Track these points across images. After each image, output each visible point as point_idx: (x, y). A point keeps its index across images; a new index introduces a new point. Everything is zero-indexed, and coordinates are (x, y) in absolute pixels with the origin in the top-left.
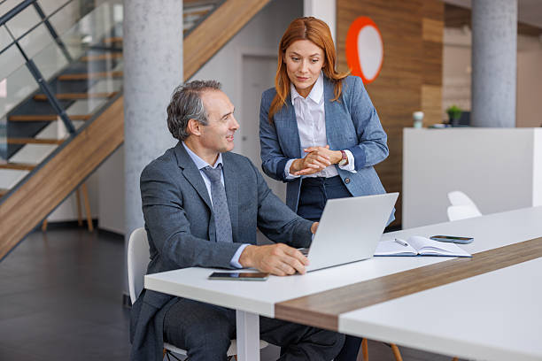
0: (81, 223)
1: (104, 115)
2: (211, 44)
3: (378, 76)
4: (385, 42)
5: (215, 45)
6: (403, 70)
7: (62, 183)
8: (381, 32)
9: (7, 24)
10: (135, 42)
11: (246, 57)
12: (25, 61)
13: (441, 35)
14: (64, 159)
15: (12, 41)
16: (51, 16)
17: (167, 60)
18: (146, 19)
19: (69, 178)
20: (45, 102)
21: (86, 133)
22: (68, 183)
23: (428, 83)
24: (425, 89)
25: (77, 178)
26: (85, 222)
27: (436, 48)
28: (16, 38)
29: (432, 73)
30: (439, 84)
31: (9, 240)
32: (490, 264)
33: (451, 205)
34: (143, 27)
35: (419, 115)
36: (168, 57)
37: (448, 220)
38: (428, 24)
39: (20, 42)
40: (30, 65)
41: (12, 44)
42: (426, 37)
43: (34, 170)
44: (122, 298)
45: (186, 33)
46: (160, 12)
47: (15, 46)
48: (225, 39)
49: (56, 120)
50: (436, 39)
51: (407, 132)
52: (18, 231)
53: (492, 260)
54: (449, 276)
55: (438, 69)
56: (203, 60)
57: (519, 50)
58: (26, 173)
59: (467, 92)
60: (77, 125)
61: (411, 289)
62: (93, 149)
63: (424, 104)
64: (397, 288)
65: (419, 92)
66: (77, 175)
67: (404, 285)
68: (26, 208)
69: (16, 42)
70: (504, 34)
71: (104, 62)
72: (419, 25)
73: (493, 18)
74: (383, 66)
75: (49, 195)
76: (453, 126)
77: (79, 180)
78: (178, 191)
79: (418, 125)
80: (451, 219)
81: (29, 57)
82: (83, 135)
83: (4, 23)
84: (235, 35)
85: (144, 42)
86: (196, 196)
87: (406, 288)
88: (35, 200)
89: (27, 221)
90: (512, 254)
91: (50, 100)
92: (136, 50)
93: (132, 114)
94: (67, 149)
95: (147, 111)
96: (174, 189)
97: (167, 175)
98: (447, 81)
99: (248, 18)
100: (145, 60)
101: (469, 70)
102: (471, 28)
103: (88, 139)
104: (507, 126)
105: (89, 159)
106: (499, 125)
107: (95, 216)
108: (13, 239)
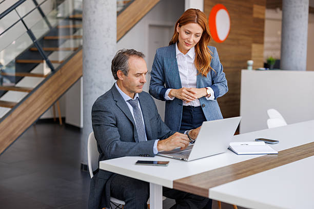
0: (55, 120)
1: (71, 61)
2: (132, 20)
3: (227, 38)
4: (231, 19)
5: (134, 21)
6: (242, 34)
7: (47, 100)
8: (229, 13)
9: (16, 9)
10: (90, 21)
11: (151, 26)
12: (26, 30)
13: (264, 14)
14: (48, 86)
15: (19, 19)
16: (41, 4)
17: (108, 31)
18: (96, 7)
19: (51, 97)
20: (37, 52)
21: (61, 71)
22: (50, 99)
23: (256, 42)
24: (254, 46)
25: (55, 97)
26: (58, 119)
27: (261, 22)
28: (22, 17)
29: (259, 36)
30: (262, 43)
31: (17, 132)
32: (292, 157)
33: (269, 118)
34: (94, 12)
35: (251, 62)
36: (108, 30)
37: (268, 128)
38: (257, 9)
39: (24, 19)
40: (29, 32)
41: (19, 21)
42: (255, 15)
43: (31, 92)
44: (80, 165)
45: (118, 13)
46: (104, 4)
47: (21, 21)
48: (140, 17)
49: (43, 62)
50: (261, 17)
51: (243, 72)
52: (22, 127)
53: (293, 155)
54: (269, 164)
55: (262, 34)
56: (127, 30)
57: (310, 22)
58: (26, 94)
59: (279, 46)
60: (55, 66)
61: (248, 173)
62: (64, 80)
63: (253, 54)
64: (240, 172)
65: (250, 47)
66: (55, 95)
67: (244, 170)
68: (26, 114)
69: (21, 19)
70: (301, 16)
71: (68, 29)
72: (251, 9)
73: (295, 7)
74: (230, 33)
75: (39, 107)
76: (270, 69)
77: (56, 98)
78: (114, 116)
79: (250, 68)
80: (269, 127)
81: (29, 28)
82: (59, 73)
83: (15, 8)
84: (145, 15)
85: (94, 20)
86: (125, 117)
87: (246, 172)
88: (32, 109)
89: (27, 121)
90: (304, 151)
91: (40, 51)
92: (90, 25)
93: (87, 61)
94: (49, 81)
95: (96, 60)
96: (111, 115)
97: (108, 107)
98: (266, 39)
99: (153, 5)
100: (95, 31)
101: (279, 33)
102: (281, 9)
103: (61, 75)
104: (301, 70)
105: (61, 86)
106: (296, 69)
107: (63, 116)
108: (19, 131)
